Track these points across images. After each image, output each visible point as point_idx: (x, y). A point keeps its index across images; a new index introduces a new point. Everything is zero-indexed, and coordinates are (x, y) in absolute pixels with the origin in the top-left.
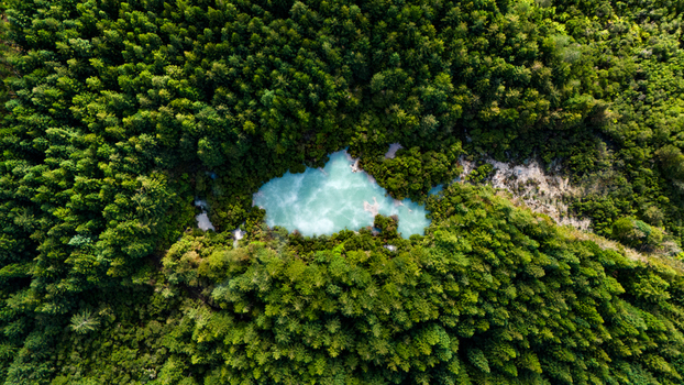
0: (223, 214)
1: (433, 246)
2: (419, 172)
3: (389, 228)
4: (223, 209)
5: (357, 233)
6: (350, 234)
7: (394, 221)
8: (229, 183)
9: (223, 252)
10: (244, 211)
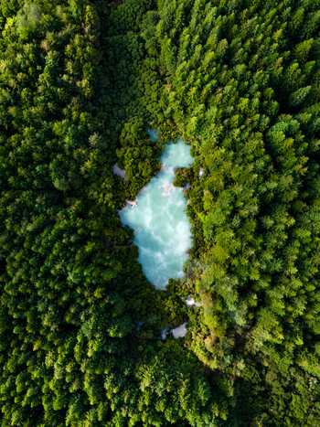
0: (173, 315)
1: (200, 137)
2: (137, 149)
3: (185, 174)
4: (169, 315)
5: (189, 202)
6: (189, 207)
7: (179, 171)
8: (147, 310)
9: (205, 315)
10: (170, 297)
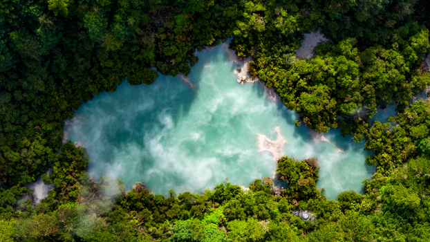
0: (14, 156)
1: (379, 211)
2: (356, 83)
3: (302, 181)
4: (14, 147)
5: (245, 189)
6: (234, 191)
7: (311, 169)
8: (24, 102)
9: (14, 221)
10: (49, 150)
